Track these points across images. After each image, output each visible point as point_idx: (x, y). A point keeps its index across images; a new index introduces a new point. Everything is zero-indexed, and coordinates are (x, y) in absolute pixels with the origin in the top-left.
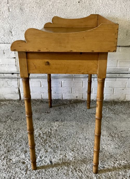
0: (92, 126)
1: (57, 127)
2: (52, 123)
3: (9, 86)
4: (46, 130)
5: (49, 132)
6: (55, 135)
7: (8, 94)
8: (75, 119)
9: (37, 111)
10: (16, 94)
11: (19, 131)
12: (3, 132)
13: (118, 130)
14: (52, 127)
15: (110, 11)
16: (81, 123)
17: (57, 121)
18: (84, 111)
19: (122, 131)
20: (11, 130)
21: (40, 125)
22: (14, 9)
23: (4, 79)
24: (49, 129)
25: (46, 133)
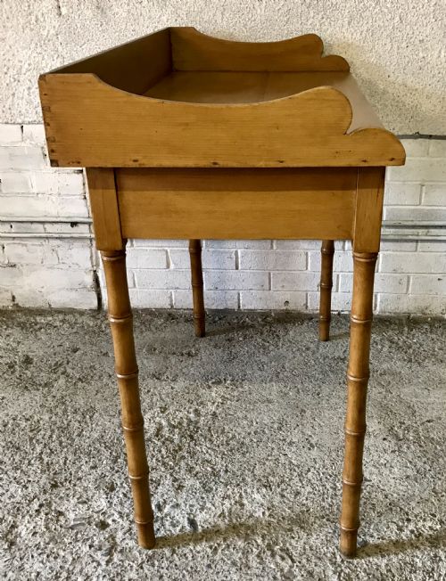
0: (333, 401)
1: (218, 406)
2: (202, 391)
3: (61, 266)
4: (181, 415)
5: (190, 421)
6: (209, 430)
7: (60, 290)
8: (277, 376)
9: (155, 349)
10: (85, 291)
11: (91, 417)
12: (38, 421)
13: (418, 418)
14: (202, 403)
15: (397, 19)
16: (298, 392)
17: (219, 382)
18: (308, 349)
19: (429, 421)
20: (65, 411)
21: (161, 399)
22: (75, 7)
23: (46, 243)
24: (191, 410)
25: (180, 423)
